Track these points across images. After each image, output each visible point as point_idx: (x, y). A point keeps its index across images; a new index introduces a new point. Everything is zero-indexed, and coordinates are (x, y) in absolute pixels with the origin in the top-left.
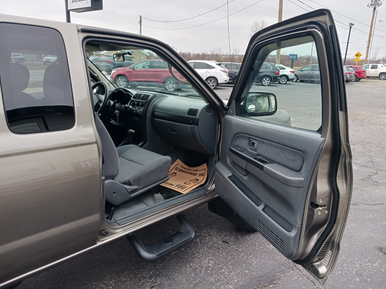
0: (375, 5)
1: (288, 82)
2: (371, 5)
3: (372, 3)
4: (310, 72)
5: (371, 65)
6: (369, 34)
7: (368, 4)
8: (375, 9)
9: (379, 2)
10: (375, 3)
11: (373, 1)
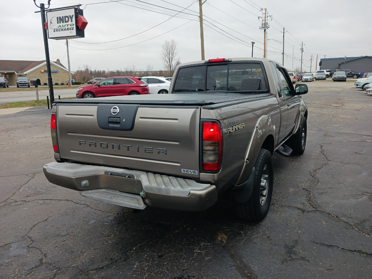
2: (262, 28)
3: (262, 26)
6: (264, 50)
8: (265, 30)
9: (267, 25)
10: (265, 27)
11: (263, 24)
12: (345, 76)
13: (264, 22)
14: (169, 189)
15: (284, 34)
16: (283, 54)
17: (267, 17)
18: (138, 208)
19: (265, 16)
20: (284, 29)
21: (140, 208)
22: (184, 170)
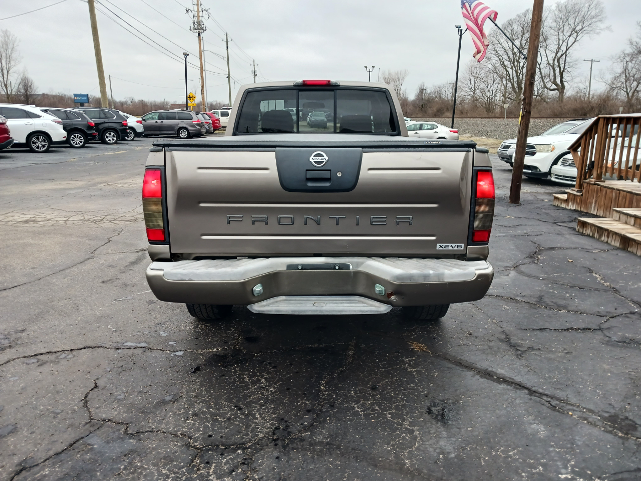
0: (199, 29)
1: (136, 139)
2: (194, 29)
3: (195, 26)
4: (158, 121)
5: (220, 111)
6: (200, 69)
7: (190, 27)
8: (199, 34)
9: (202, 26)
10: (199, 28)
11: (196, 23)
12: (325, 120)
13: (196, 19)
14: (443, 274)
15: (227, 44)
16: (228, 77)
17: (200, 10)
18: (377, 311)
19: (198, 9)
20: (227, 35)
21: (380, 312)
22: (441, 245)
